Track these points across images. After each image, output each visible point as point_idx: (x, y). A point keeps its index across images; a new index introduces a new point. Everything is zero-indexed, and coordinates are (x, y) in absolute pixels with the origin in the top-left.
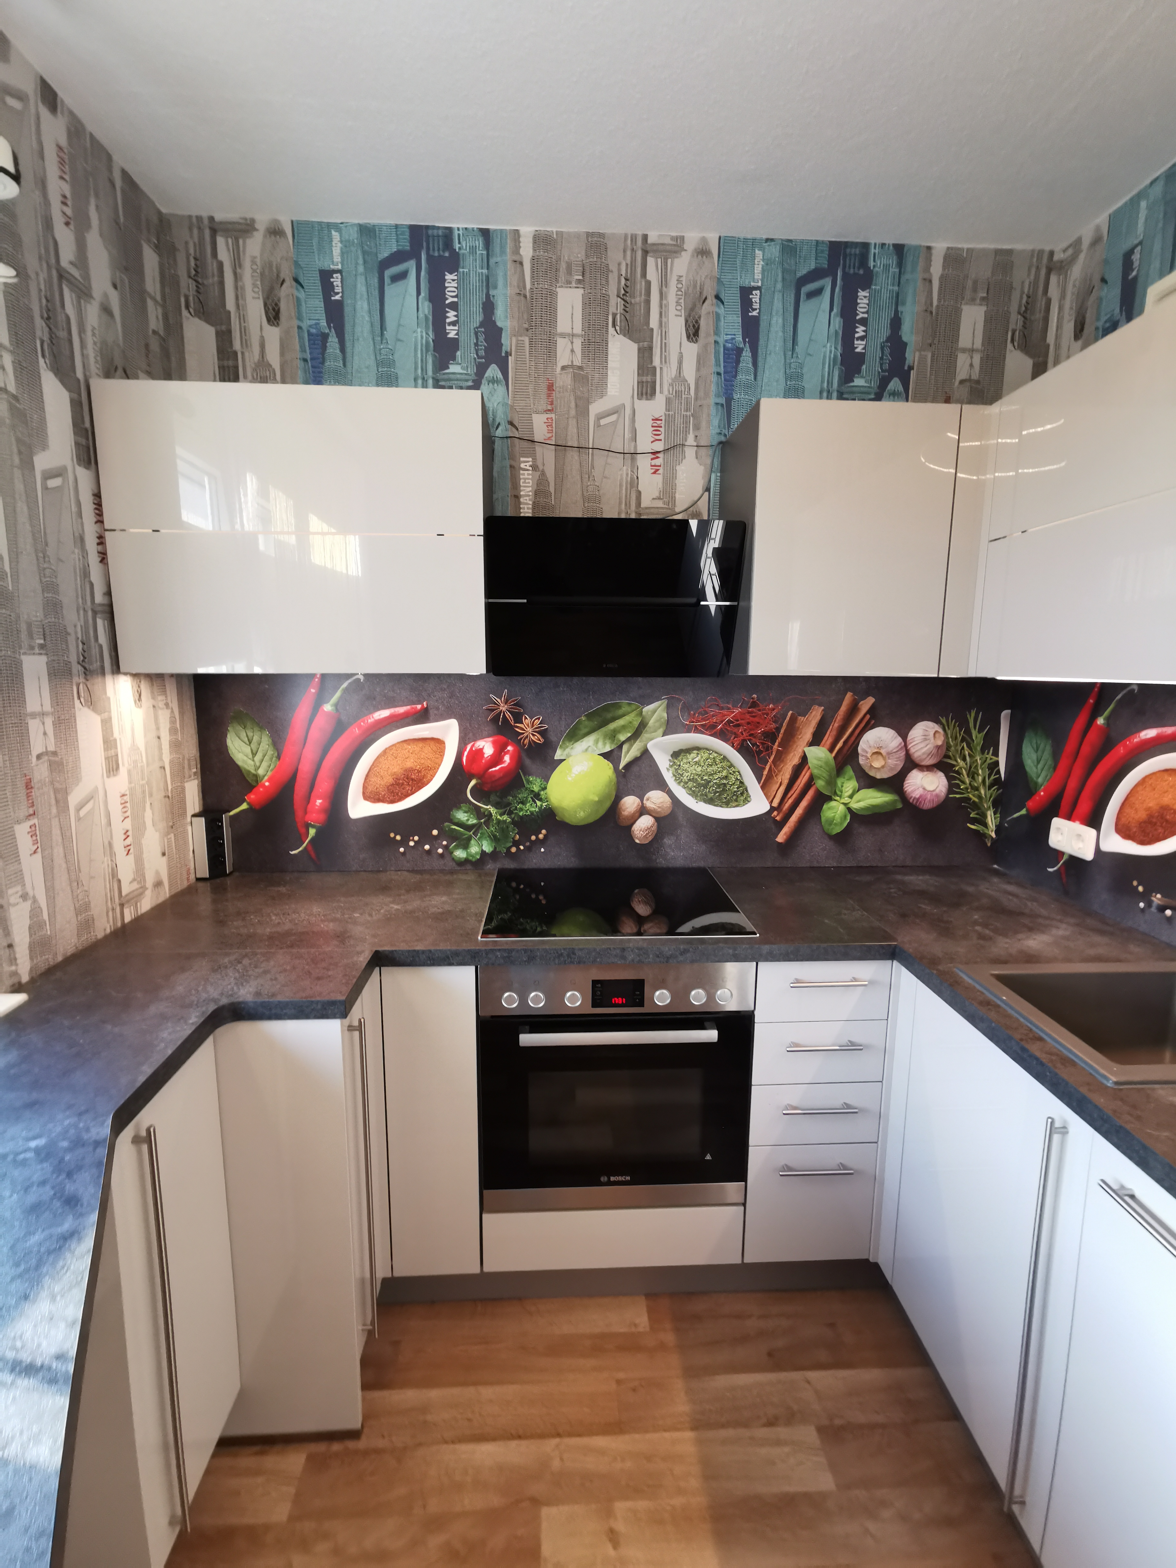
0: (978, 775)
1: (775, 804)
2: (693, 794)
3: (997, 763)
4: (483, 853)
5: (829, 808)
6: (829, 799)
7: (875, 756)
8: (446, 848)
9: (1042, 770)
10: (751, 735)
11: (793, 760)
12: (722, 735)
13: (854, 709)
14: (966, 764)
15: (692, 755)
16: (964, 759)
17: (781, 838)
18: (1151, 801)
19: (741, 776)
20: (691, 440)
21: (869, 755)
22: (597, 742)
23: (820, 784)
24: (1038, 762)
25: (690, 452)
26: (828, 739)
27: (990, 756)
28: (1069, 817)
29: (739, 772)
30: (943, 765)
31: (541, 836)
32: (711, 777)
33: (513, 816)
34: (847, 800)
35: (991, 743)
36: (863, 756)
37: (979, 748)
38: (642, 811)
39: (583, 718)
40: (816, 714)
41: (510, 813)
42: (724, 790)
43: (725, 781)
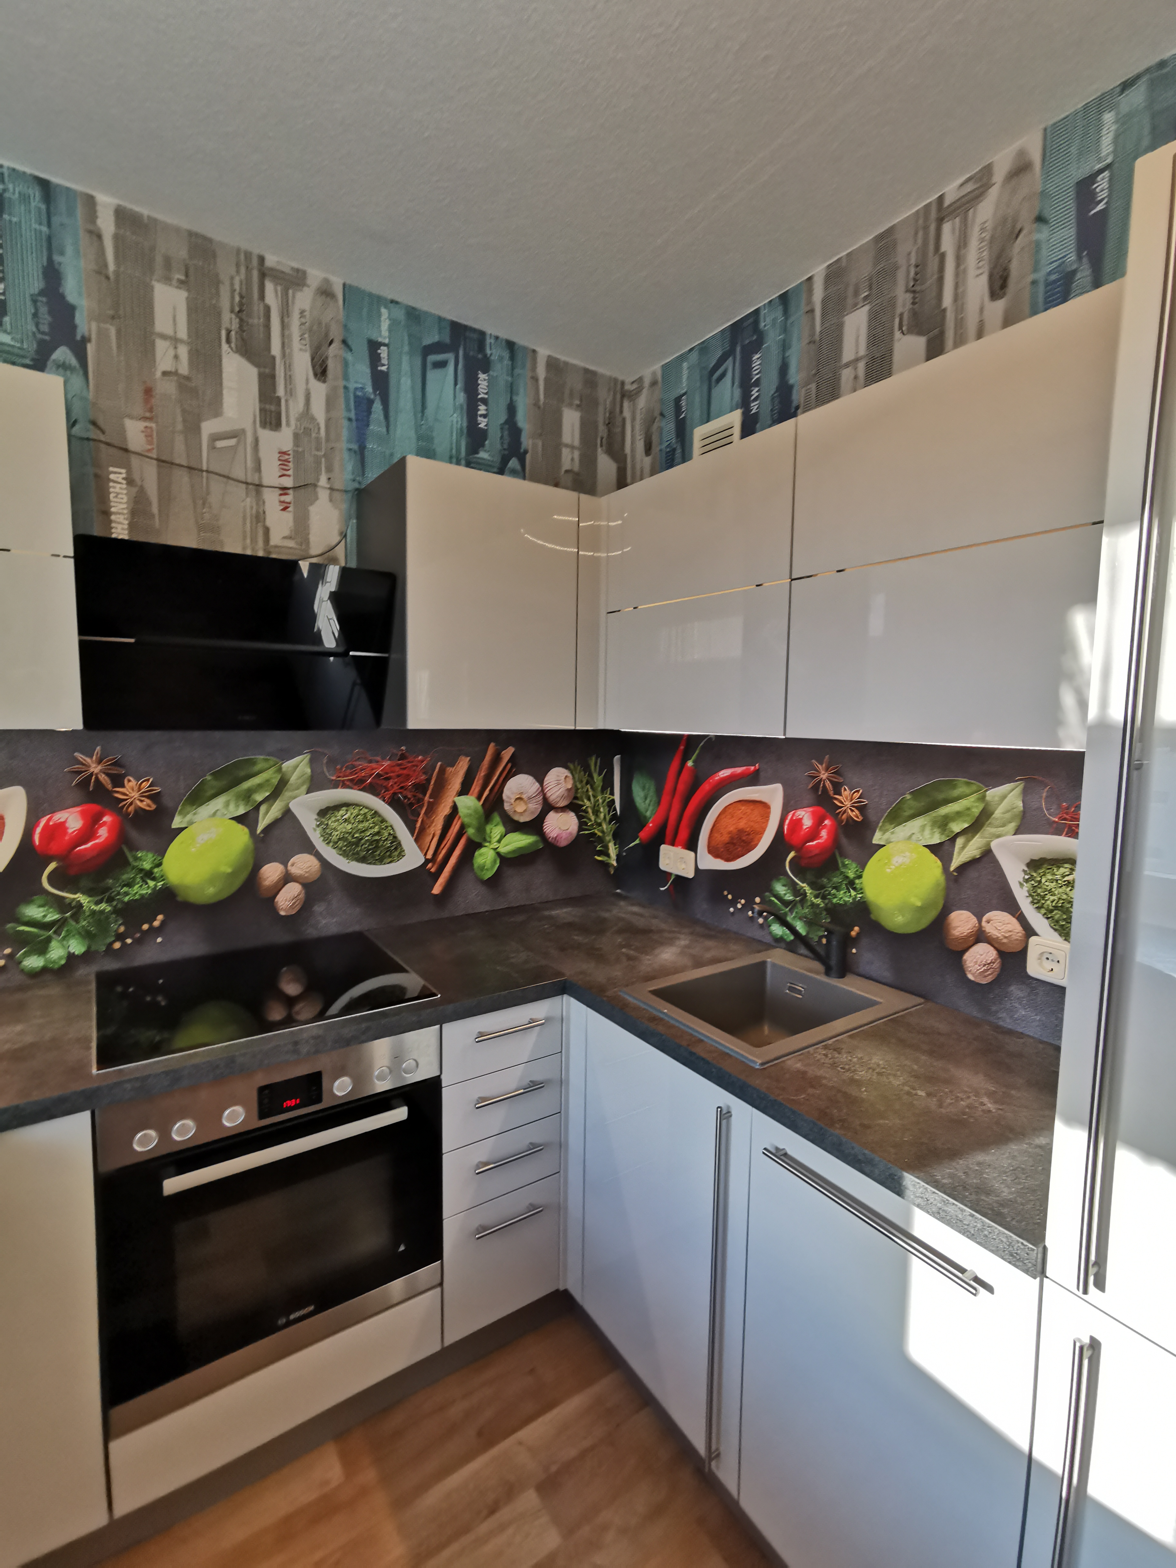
0: (601, 812)
1: (429, 856)
2: (345, 854)
3: (613, 801)
4: (71, 957)
5: (480, 855)
6: (480, 846)
7: (518, 801)
8: (10, 957)
9: (649, 805)
10: (402, 788)
11: (444, 810)
12: (372, 789)
13: (497, 759)
14: (591, 803)
15: (341, 812)
16: (589, 799)
17: (437, 890)
18: (731, 826)
19: (394, 831)
20: (323, 481)
21: (513, 801)
22: (227, 804)
23: (470, 831)
24: (646, 798)
25: (323, 495)
26: (476, 788)
27: (607, 795)
28: (673, 844)
29: (391, 826)
30: (574, 806)
31: (156, 924)
32: (362, 834)
33: (115, 903)
34: (495, 845)
35: (608, 784)
36: (507, 802)
37: (600, 788)
38: (287, 878)
39: (208, 778)
40: (463, 764)
41: (110, 900)
42: (377, 847)
43: (377, 838)
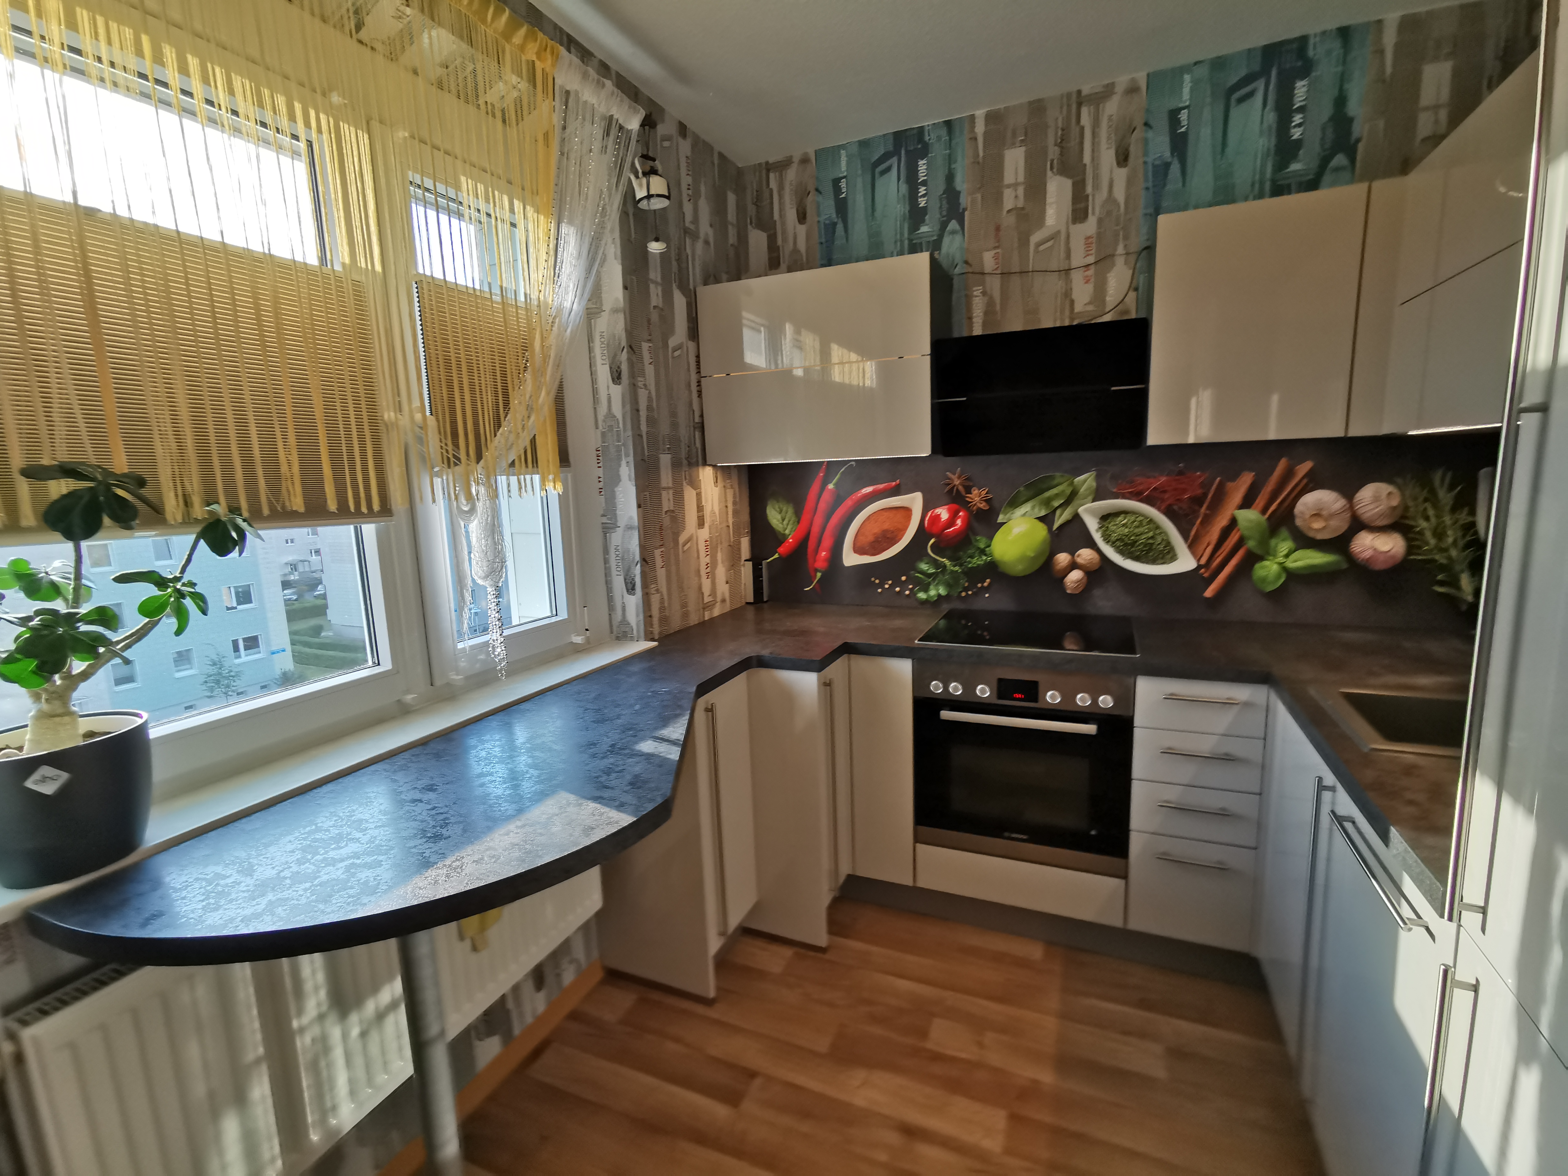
0: (1447, 536)
1: (1203, 561)
2: (1121, 552)
4: (939, 596)
5: (1262, 567)
6: (1261, 558)
7: (1315, 518)
8: (911, 590)
10: (1178, 500)
11: (1222, 522)
12: (1148, 501)
13: (1289, 474)
14: (1431, 525)
15: (1120, 518)
16: (1427, 519)
17: (1209, 593)
19: (1168, 537)
20: (1120, 250)
21: (1308, 517)
22: (1033, 508)
23: (1251, 544)
25: (1120, 261)
26: (1261, 501)
27: (1463, 516)
29: (1165, 533)
30: (1400, 526)
31: (986, 584)
32: (1138, 538)
33: (963, 567)
34: (1281, 560)
35: (1464, 503)
36: (1300, 518)
37: (1448, 508)
38: (1073, 566)
39: (1022, 489)
40: (1246, 480)
41: (961, 565)
42: (1150, 550)
43: (1151, 541)
